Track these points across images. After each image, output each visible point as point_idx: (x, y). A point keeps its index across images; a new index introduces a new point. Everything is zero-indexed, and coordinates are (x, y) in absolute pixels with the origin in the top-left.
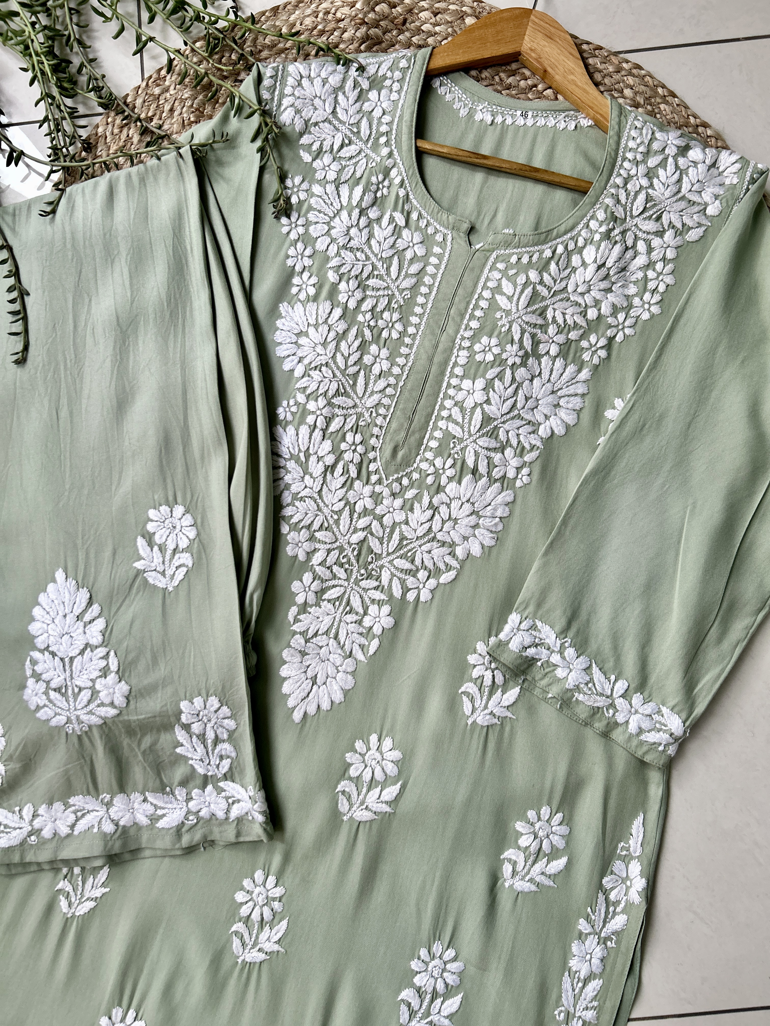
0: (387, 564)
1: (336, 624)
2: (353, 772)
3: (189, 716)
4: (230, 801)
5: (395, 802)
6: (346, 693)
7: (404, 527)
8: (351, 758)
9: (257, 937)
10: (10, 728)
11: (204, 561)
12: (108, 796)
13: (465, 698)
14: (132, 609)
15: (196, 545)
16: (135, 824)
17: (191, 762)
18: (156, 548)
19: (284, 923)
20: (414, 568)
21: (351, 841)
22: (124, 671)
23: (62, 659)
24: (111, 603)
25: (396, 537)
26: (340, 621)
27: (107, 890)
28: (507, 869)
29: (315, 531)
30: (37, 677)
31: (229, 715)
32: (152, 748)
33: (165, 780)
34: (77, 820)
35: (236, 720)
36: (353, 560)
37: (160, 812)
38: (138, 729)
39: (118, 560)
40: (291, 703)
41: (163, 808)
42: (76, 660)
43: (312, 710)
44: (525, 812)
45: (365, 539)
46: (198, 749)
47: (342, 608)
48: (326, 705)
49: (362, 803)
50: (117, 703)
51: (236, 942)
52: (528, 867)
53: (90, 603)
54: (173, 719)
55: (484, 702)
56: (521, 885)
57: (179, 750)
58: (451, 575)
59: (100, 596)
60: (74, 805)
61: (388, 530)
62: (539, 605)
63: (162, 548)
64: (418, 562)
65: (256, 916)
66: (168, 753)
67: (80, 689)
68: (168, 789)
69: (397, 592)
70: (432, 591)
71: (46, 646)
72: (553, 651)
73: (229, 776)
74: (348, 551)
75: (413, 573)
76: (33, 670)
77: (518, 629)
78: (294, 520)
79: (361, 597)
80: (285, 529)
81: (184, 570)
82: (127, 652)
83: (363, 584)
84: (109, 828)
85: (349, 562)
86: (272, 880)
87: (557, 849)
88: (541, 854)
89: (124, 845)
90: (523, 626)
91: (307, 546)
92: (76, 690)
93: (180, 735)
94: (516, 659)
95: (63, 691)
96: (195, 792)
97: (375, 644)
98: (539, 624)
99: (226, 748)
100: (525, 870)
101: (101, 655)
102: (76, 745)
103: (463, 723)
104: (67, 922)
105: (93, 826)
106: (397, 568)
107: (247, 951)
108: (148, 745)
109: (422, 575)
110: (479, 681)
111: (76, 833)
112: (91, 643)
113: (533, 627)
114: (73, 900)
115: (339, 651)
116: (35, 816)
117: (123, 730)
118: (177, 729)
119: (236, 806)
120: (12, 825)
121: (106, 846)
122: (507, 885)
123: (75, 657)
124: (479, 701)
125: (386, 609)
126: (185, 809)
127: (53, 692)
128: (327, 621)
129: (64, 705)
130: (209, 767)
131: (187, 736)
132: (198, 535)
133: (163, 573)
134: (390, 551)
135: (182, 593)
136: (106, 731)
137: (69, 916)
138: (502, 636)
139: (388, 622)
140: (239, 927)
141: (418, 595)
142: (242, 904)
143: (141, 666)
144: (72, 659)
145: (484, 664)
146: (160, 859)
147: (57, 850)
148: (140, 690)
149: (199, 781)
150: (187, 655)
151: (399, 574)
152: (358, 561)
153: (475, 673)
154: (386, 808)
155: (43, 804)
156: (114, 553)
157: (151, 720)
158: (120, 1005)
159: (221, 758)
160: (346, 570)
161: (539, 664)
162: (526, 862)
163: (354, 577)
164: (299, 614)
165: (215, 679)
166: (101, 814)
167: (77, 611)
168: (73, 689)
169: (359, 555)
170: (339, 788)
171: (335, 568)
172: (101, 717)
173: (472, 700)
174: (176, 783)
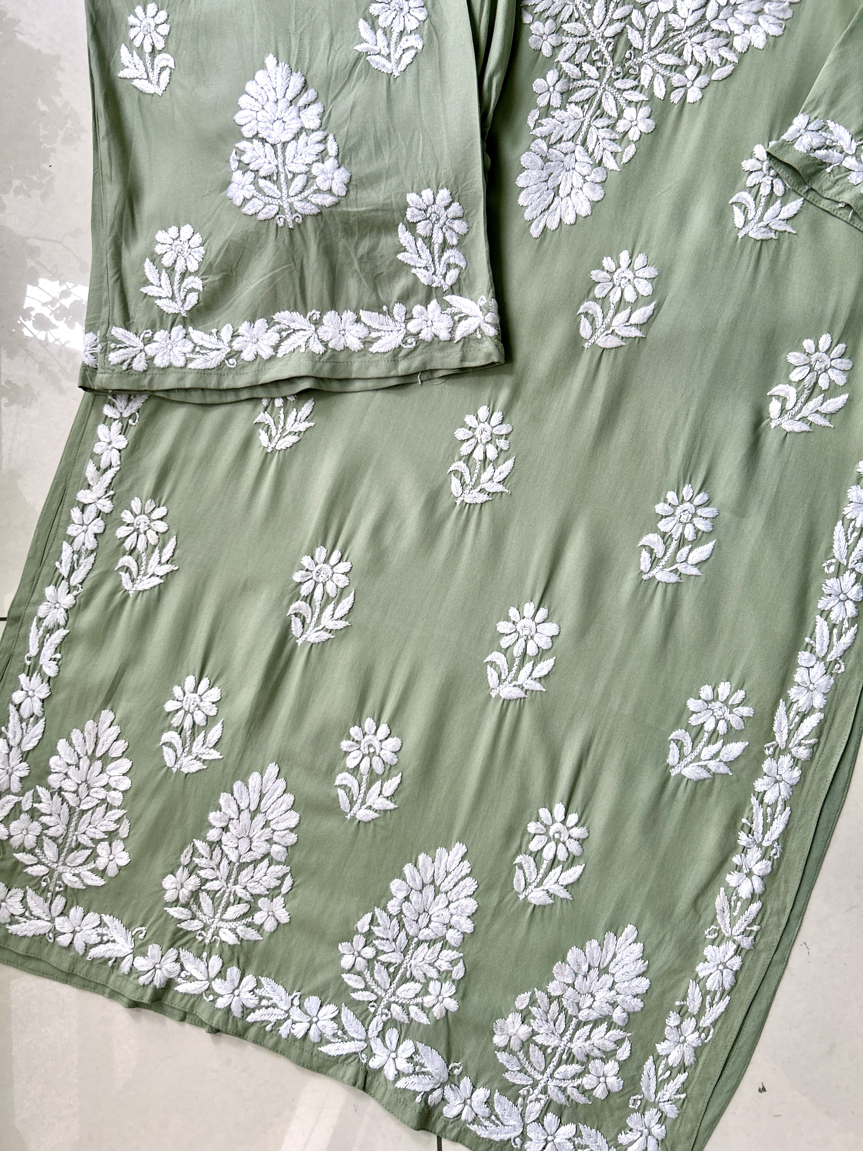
0: (648, 61)
1: (584, 129)
2: (598, 292)
3: (416, 211)
4: (456, 318)
5: (645, 325)
6: (594, 204)
7: (671, 17)
8: (597, 275)
9: (479, 477)
10: (210, 234)
11: (436, 43)
12: (318, 313)
13: (736, 209)
14: (352, 96)
15: (426, 27)
16: (346, 348)
17: (413, 271)
18: (380, 32)
19: (510, 463)
20: (681, 63)
21: (592, 371)
22: (344, 158)
23: (273, 146)
24: (328, 89)
25: (660, 29)
26: (589, 125)
27: (312, 424)
28: (774, 407)
29: (562, 23)
30: (244, 167)
31: (459, 214)
32: (369, 256)
33: (382, 298)
34: (282, 340)
35: (467, 222)
36: (607, 57)
37: (374, 335)
38: (356, 229)
39: (336, 46)
40: (528, 215)
41: (378, 330)
42: (289, 145)
43: (553, 225)
44: (801, 341)
45: (621, 33)
46: (423, 257)
47: (590, 112)
48: (569, 219)
49: (608, 328)
50: (335, 190)
51: (455, 484)
52: (799, 405)
53: (305, 87)
54: (396, 215)
55: (759, 213)
56: (790, 425)
57: (400, 256)
58: (729, 68)
59: (316, 81)
60: (279, 323)
61: (650, 21)
62: (832, 103)
63: (387, 32)
64: (687, 56)
65: (478, 455)
66: (388, 262)
67: (295, 175)
68: (385, 308)
69: (660, 92)
70: (702, 89)
71: (255, 133)
72: (847, 155)
73: (456, 288)
74: (602, 47)
75: (680, 69)
76: (240, 161)
77: (806, 129)
78: (538, 9)
79: (616, 99)
80: (527, 18)
81: (413, 52)
82: (348, 137)
83: (618, 84)
84: (318, 348)
85: (602, 59)
86: (497, 416)
87: (836, 385)
88: (817, 390)
89: (333, 369)
90: (811, 127)
91: (553, 40)
92: (290, 176)
93: (404, 236)
94: (802, 159)
95: (275, 178)
96: (417, 309)
97: (631, 150)
98: (831, 124)
99: (452, 256)
100: (796, 408)
101: (319, 138)
102: (287, 241)
103: (733, 236)
104: (267, 457)
105: (300, 346)
106: (661, 65)
107: (467, 491)
108: (366, 250)
109: (691, 71)
110: (755, 190)
111: (280, 355)
112: (307, 127)
113: (824, 128)
114: (274, 433)
115: (587, 159)
116: (235, 335)
117: (340, 226)
118: (401, 227)
119: (463, 323)
120: (210, 346)
121: (314, 366)
122: (773, 425)
123: (288, 142)
124: (753, 213)
125: (645, 111)
126: (403, 331)
127: (263, 180)
128: (573, 126)
129: (276, 193)
130: (434, 276)
131: (411, 238)
132: (428, 16)
133: (388, 56)
134: (653, 46)
135: (410, 79)
136: (322, 225)
137: (269, 450)
138: (785, 137)
139: (645, 125)
140: (460, 466)
141: (685, 95)
142: (463, 441)
143: (363, 154)
144: (285, 144)
145: (761, 170)
146: (371, 394)
147: (258, 372)
148: (361, 179)
149: (422, 294)
150: (415, 143)
151: (662, 71)
152: (613, 58)
153: (751, 181)
154: (635, 333)
155: (243, 321)
156: (332, 39)
157: (373, 213)
158: (324, 544)
159: (449, 266)
160: (598, 69)
161: (828, 170)
162: (798, 399)
163: (607, 76)
164: (540, 118)
165: (446, 168)
166: (308, 333)
167: (290, 95)
168: (286, 176)
169: (614, 51)
170: (581, 310)
171: (586, 66)
172: (317, 205)
173: (745, 211)
174: (395, 299)
